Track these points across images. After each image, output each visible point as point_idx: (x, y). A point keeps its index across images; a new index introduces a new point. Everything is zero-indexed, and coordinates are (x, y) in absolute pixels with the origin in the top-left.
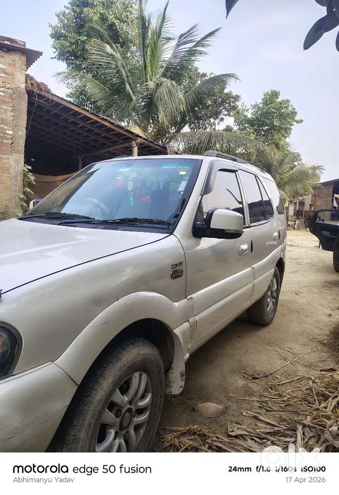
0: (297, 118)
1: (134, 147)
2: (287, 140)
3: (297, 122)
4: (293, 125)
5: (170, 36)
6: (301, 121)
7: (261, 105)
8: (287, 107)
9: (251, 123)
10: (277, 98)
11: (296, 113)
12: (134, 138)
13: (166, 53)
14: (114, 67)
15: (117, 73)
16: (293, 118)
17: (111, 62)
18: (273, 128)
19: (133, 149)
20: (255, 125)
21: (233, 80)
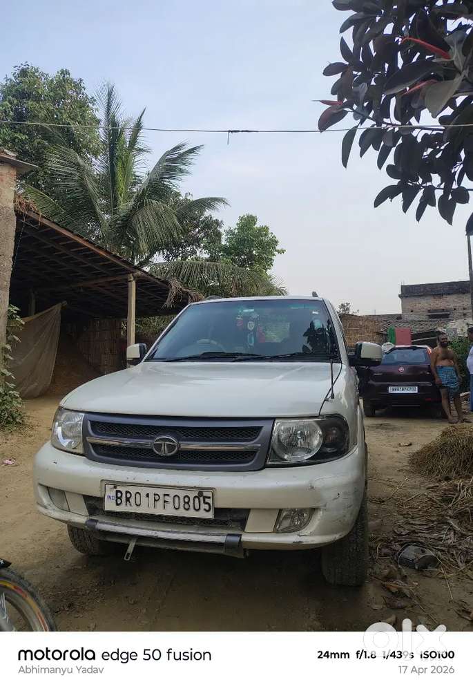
0: (278, 248)
1: (130, 281)
2: (269, 272)
3: (279, 252)
4: (274, 255)
5: (142, 148)
6: (283, 251)
7: (236, 231)
8: (266, 235)
9: (227, 251)
10: (255, 224)
11: (276, 242)
12: (131, 269)
13: (138, 166)
14: (77, 178)
15: (81, 186)
16: (274, 248)
17: (74, 172)
18: (251, 257)
19: (129, 284)
20: (231, 254)
21: (222, 205)
